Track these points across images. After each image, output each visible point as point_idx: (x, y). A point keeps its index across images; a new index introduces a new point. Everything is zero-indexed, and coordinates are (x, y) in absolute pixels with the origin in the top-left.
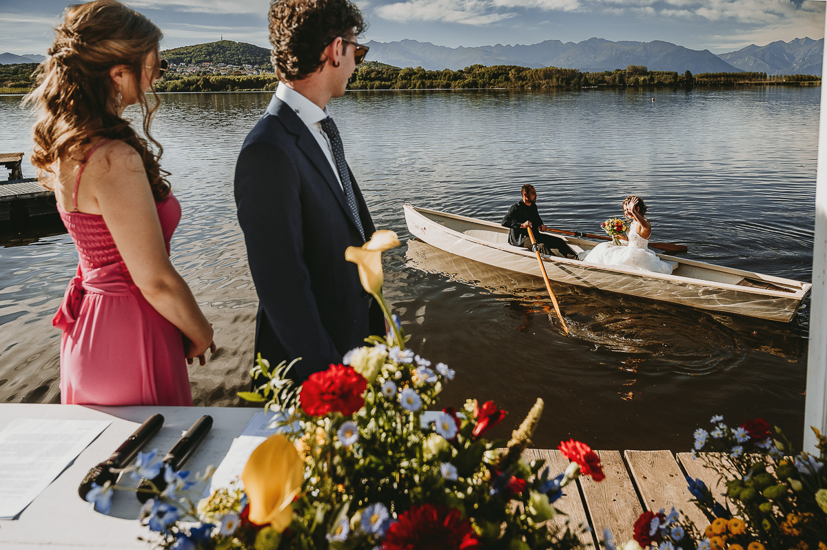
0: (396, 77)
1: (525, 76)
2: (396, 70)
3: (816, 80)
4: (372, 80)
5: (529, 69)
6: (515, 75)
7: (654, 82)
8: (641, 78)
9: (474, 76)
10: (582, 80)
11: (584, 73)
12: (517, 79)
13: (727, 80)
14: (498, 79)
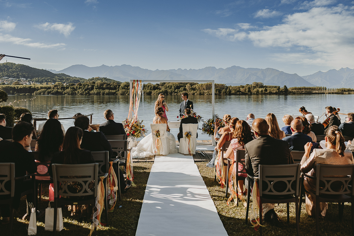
0: (119, 87)
1: (195, 88)
2: (119, 84)
3: (351, 91)
4: (103, 89)
5: (198, 84)
6: (190, 87)
7: (267, 92)
8: (260, 90)
9: (166, 87)
10: (228, 90)
11: (229, 86)
12: (191, 90)
13: (306, 91)
14: (180, 89)
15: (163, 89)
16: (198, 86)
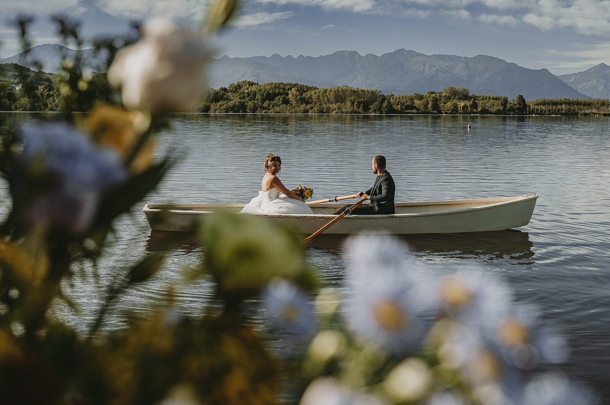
1: (310, 97)
6: (297, 96)
7: (477, 109)
8: (461, 104)
9: (242, 96)
10: (385, 104)
11: (388, 96)
12: (300, 102)
13: (570, 110)
14: (274, 100)
15: (235, 100)
16: (318, 94)
